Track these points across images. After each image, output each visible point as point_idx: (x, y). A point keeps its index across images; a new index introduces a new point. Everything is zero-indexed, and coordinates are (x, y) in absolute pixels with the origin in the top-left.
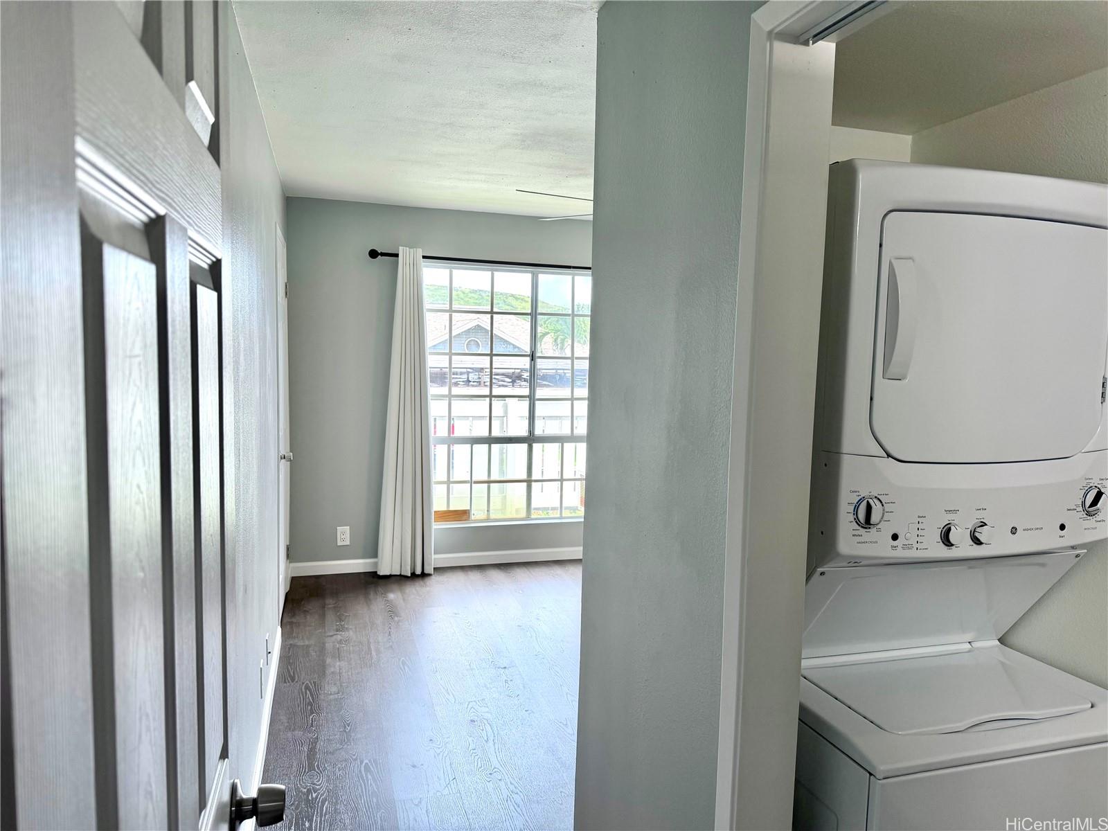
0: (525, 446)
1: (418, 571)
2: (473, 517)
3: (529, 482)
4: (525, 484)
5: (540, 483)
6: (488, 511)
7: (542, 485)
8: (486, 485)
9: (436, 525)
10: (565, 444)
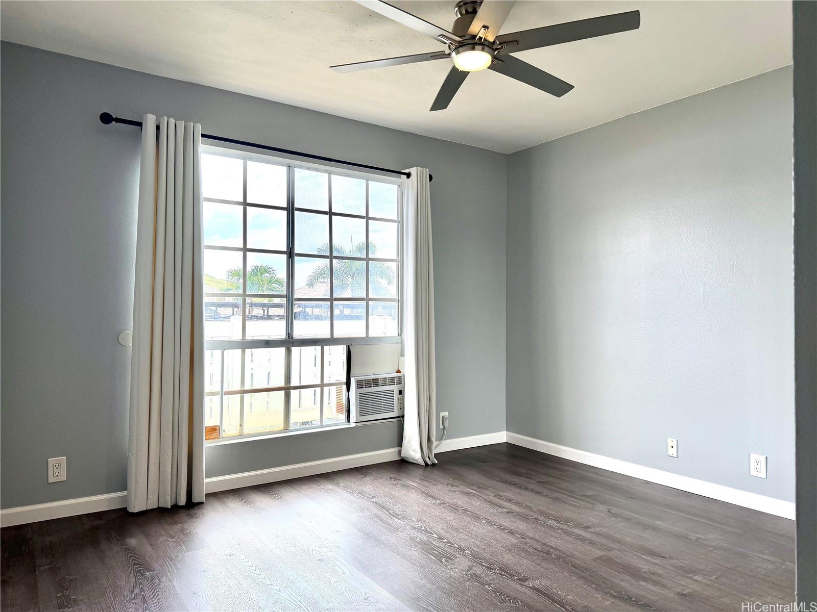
0: (282, 350)
1: (182, 501)
2: (223, 434)
3: (287, 389)
4: (283, 392)
5: (298, 390)
6: (241, 425)
7: (300, 391)
8: (239, 396)
9: (207, 443)
10: (325, 347)
